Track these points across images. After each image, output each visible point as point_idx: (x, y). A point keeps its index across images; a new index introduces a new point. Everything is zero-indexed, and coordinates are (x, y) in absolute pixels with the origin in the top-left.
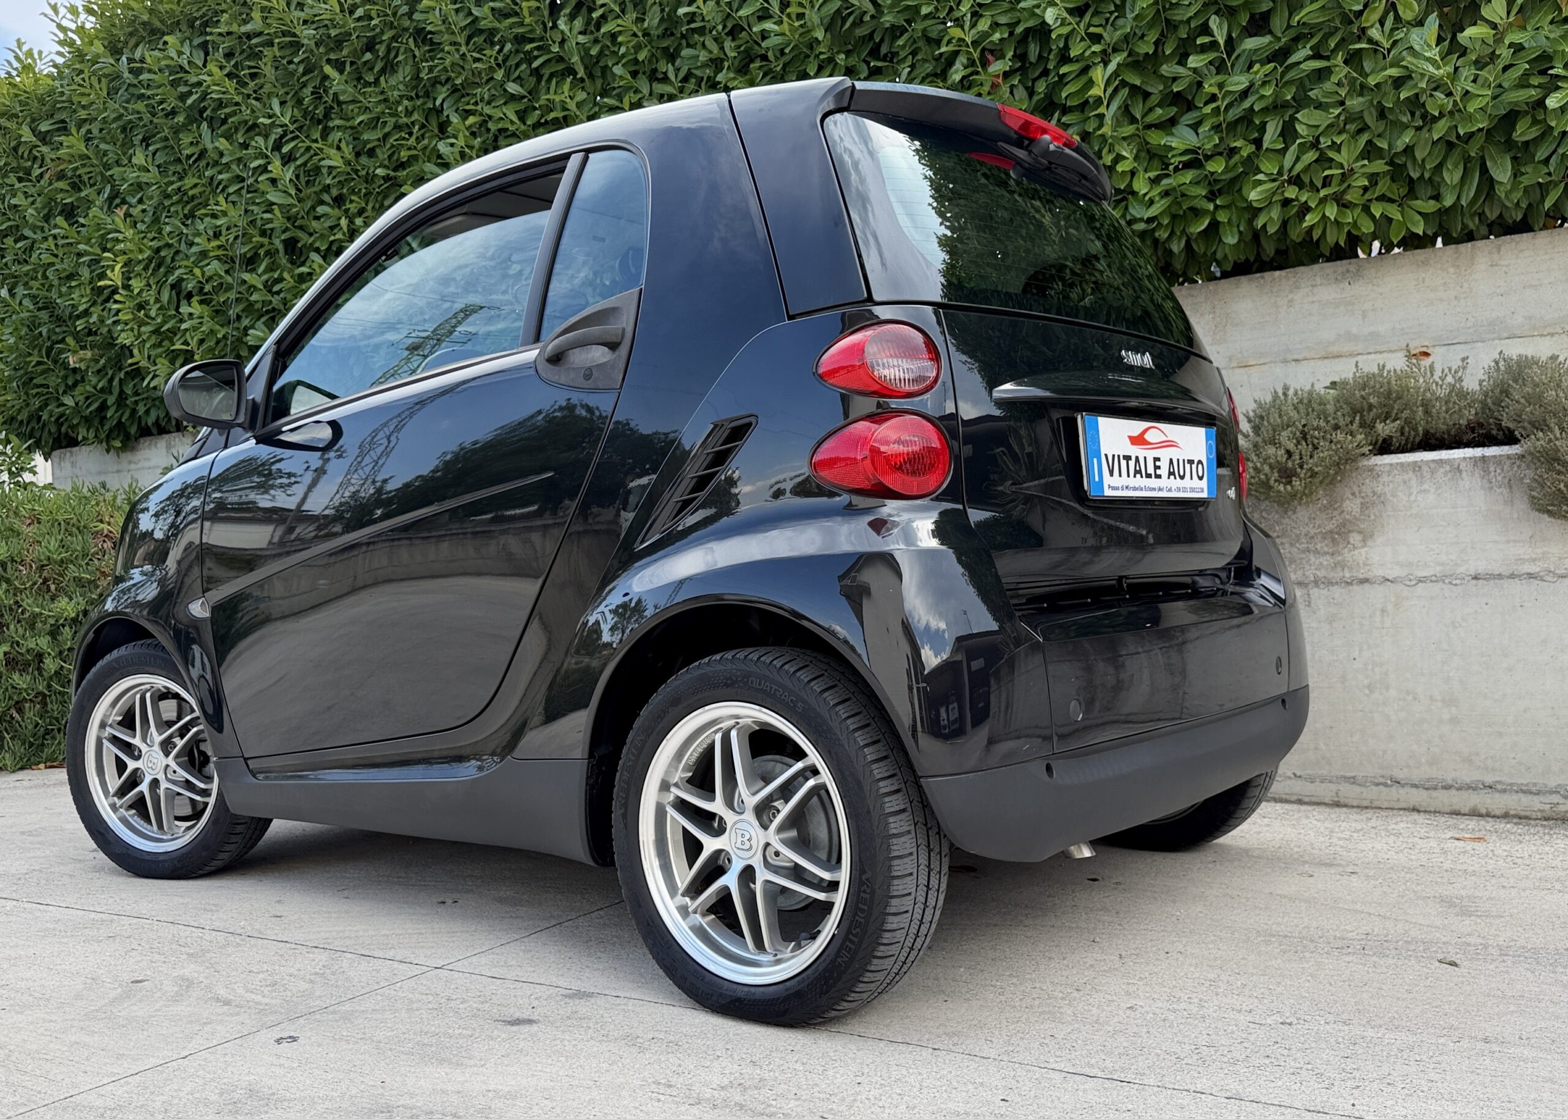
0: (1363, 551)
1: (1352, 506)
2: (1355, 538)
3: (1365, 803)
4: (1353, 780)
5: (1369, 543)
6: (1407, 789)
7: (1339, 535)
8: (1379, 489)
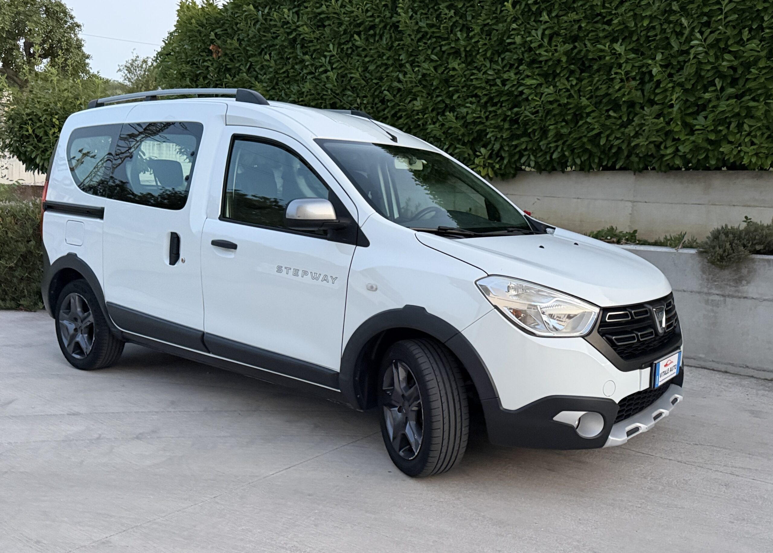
0: (747, 287)
1: (744, 271)
2: (744, 282)
3: (736, 373)
4: (732, 365)
5: (749, 284)
6: (750, 370)
7: (739, 281)
8: (755, 267)
